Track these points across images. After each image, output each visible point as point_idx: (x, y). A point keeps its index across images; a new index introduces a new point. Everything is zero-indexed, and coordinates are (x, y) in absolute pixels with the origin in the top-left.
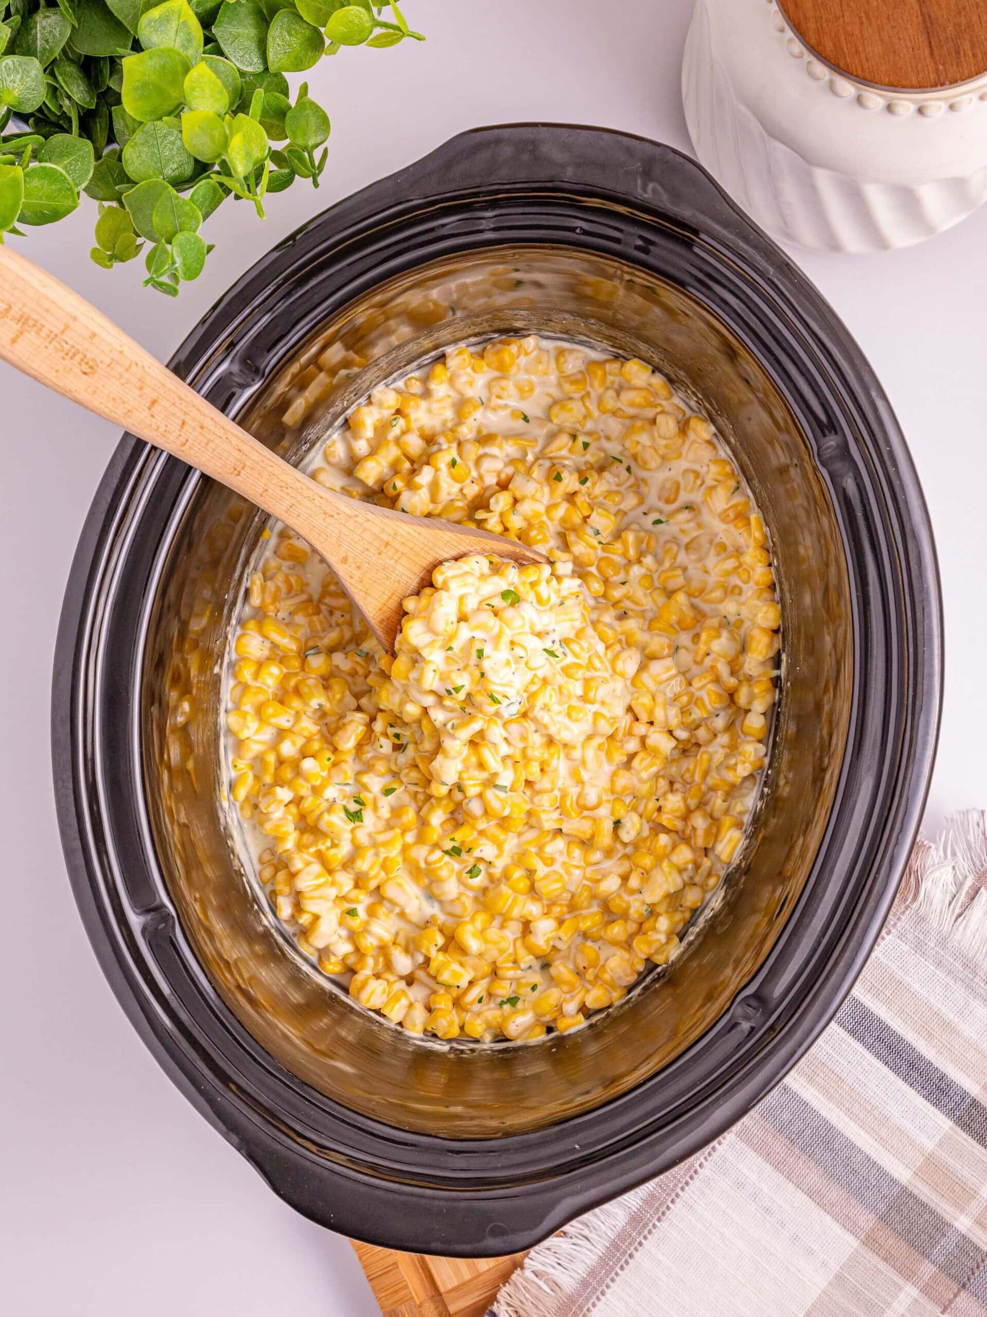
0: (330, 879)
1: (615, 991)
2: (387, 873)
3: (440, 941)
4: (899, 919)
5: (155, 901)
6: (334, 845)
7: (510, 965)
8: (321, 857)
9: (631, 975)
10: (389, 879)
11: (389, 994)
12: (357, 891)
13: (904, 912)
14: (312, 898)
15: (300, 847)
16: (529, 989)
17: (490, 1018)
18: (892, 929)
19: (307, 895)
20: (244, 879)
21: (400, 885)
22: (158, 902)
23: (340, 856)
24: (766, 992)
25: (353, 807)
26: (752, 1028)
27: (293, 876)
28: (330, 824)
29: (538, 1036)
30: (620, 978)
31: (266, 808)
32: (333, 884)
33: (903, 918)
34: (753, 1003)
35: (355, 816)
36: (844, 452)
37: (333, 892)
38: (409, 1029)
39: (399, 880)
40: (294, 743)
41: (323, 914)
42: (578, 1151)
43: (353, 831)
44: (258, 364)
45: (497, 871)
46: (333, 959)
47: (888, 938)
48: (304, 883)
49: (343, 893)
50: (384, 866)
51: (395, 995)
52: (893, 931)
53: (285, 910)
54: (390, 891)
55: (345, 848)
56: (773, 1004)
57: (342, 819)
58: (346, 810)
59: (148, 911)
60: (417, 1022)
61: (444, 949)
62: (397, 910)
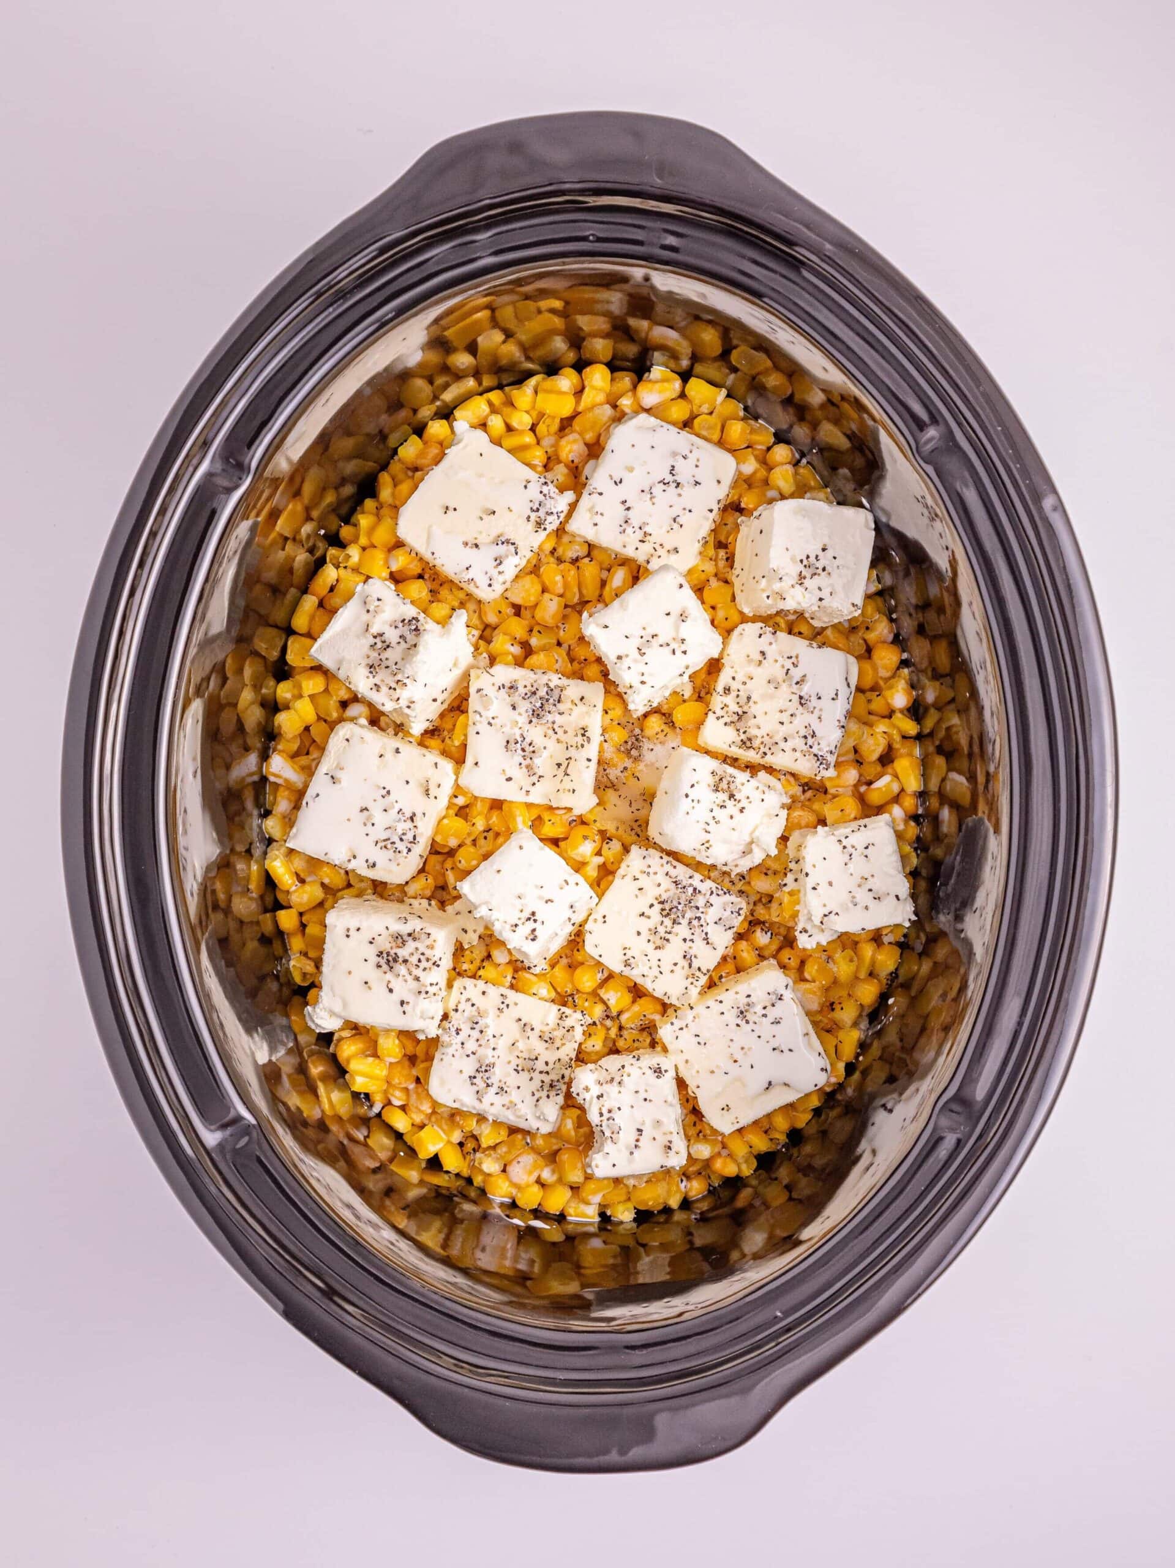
5: (229, 1112)
22: (232, 1114)
26: (959, 1141)
34: (955, 1107)
36: (950, 445)
42: (782, 1319)
44: (241, 459)
56: (977, 1107)
59: (224, 1127)
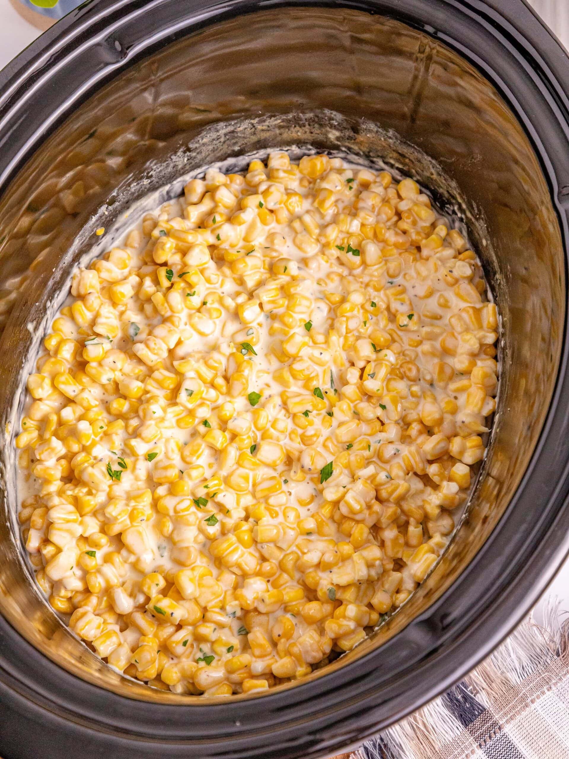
0: (80, 519)
1: (301, 666)
2: (131, 522)
3: (162, 583)
4: (560, 679)
6: (90, 493)
7: (217, 610)
8: (77, 502)
9: (317, 651)
10: (132, 526)
11: (102, 632)
12: (101, 535)
13: (565, 674)
14: (60, 529)
15: (60, 493)
16: (224, 650)
17: (186, 667)
18: (553, 686)
19: (56, 526)
20: (5, 500)
21: (140, 534)
23: (93, 503)
25: (116, 467)
27: (48, 509)
28: (91, 475)
29: (223, 693)
30: (307, 652)
31: (40, 454)
32: (81, 523)
33: (564, 679)
35: (115, 476)
37: (79, 530)
38: (112, 664)
39: (141, 529)
40: (74, 412)
41: (65, 549)
43: (110, 486)
45: (230, 522)
46: (63, 593)
47: (548, 693)
48: (56, 515)
49: (86, 535)
50: (132, 516)
51: (108, 632)
52: (554, 688)
53: (34, 543)
54: (130, 539)
55: (101, 498)
57: (103, 473)
58: (109, 469)
60: (122, 658)
61: (164, 593)
62: (132, 559)
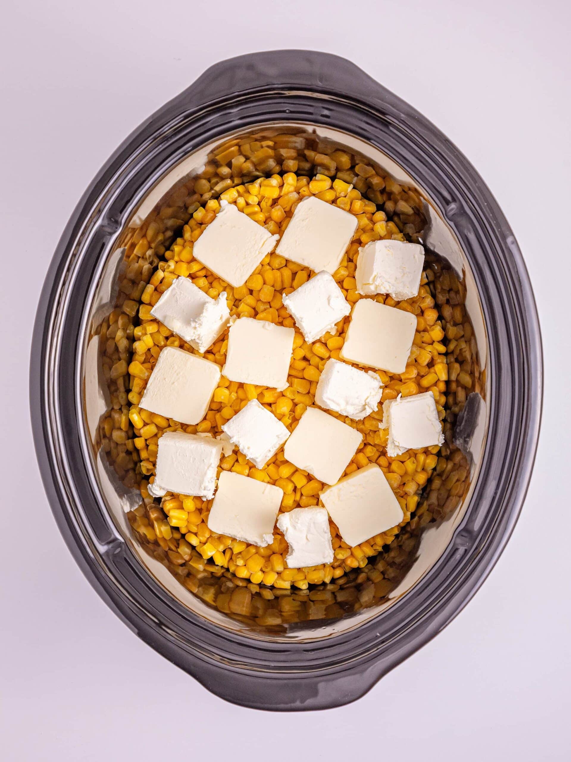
5: (111, 536)
24: (470, 527)
26: (466, 550)
34: (464, 534)
36: (462, 212)
42: (379, 637)
44: (117, 218)
59: (108, 543)
